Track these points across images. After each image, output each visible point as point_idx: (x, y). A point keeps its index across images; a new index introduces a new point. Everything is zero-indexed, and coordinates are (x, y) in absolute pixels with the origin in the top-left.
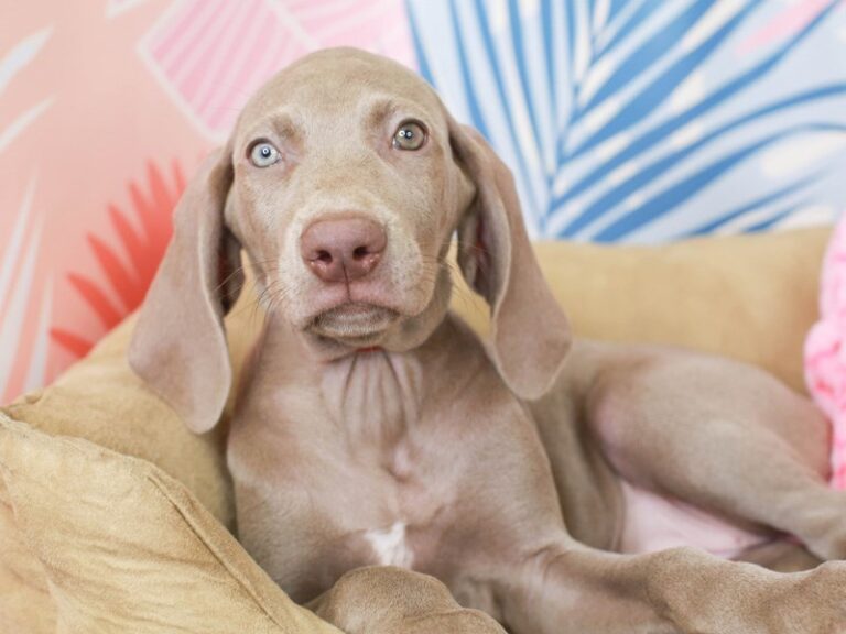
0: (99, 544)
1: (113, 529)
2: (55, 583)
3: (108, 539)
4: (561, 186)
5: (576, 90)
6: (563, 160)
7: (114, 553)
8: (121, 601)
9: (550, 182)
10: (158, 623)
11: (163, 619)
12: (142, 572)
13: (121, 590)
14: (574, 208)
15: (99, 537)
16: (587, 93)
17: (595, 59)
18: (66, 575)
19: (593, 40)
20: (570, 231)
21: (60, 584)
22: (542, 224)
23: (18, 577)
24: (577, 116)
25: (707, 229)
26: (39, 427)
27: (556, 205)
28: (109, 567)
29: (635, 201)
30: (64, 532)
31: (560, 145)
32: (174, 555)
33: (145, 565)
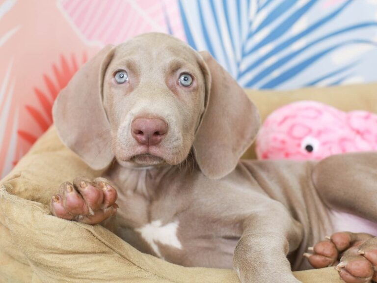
0: (53, 251)
4: (243, 67)
5: (250, 24)
6: (244, 55)
8: (70, 273)
9: (238, 65)
10: (89, 279)
11: (91, 277)
13: (69, 269)
14: (249, 77)
17: (259, 10)
19: (258, 2)
20: (250, 84)
23: (12, 258)
24: (251, 35)
25: (313, 84)
27: (241, 75)
29: (276, 74)
30: (37, 247)
31: (243, 48)
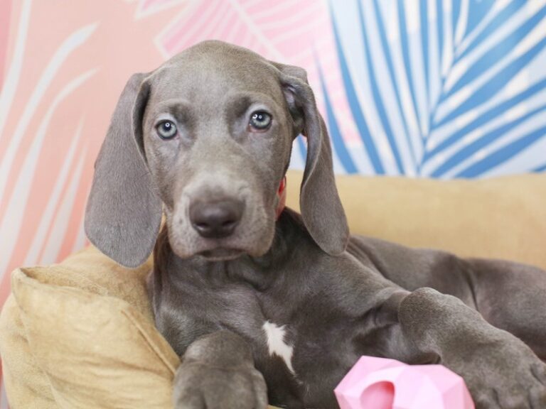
0: (88, 359)
1: (97, 348)
2: (58, 390)
3: (93, 355)
4: (431, 145)
5: (443, 81)
6: (433, 127)
7: (97, 365)
8: (105, 399)
9: (424, 141)
12: (117, 378)
13: (104, 391)
14: (440, 159)
15: (87, 354)
16: (450, 84)
17: (455, 61)
18: (66, 382)
19: (455, 49)
20: (437, 173)
21: (61, 390)
22: (418, 169)
23: (33, 391)
24: (443, 98)
26: (46, 282)
27: (428, 156)
28: (95, 375)
29: (480, 155)
30: (63, 352)
31: (432, 117)
32: (140, 365)
33: (120, 372)
